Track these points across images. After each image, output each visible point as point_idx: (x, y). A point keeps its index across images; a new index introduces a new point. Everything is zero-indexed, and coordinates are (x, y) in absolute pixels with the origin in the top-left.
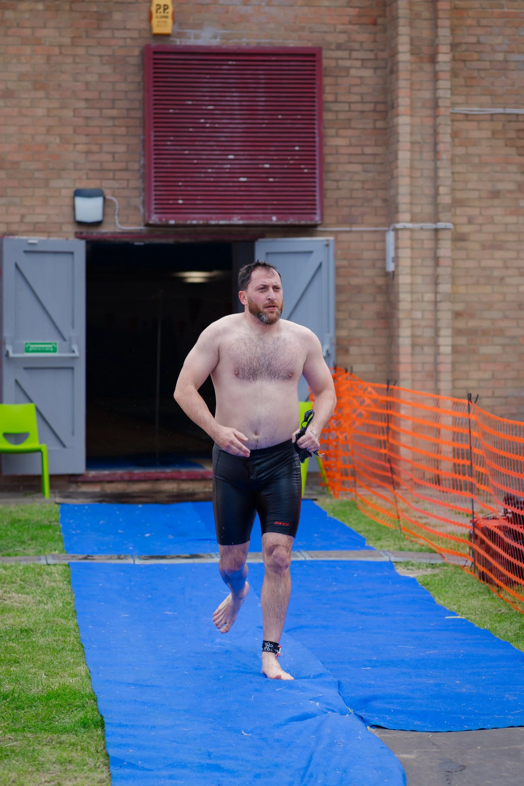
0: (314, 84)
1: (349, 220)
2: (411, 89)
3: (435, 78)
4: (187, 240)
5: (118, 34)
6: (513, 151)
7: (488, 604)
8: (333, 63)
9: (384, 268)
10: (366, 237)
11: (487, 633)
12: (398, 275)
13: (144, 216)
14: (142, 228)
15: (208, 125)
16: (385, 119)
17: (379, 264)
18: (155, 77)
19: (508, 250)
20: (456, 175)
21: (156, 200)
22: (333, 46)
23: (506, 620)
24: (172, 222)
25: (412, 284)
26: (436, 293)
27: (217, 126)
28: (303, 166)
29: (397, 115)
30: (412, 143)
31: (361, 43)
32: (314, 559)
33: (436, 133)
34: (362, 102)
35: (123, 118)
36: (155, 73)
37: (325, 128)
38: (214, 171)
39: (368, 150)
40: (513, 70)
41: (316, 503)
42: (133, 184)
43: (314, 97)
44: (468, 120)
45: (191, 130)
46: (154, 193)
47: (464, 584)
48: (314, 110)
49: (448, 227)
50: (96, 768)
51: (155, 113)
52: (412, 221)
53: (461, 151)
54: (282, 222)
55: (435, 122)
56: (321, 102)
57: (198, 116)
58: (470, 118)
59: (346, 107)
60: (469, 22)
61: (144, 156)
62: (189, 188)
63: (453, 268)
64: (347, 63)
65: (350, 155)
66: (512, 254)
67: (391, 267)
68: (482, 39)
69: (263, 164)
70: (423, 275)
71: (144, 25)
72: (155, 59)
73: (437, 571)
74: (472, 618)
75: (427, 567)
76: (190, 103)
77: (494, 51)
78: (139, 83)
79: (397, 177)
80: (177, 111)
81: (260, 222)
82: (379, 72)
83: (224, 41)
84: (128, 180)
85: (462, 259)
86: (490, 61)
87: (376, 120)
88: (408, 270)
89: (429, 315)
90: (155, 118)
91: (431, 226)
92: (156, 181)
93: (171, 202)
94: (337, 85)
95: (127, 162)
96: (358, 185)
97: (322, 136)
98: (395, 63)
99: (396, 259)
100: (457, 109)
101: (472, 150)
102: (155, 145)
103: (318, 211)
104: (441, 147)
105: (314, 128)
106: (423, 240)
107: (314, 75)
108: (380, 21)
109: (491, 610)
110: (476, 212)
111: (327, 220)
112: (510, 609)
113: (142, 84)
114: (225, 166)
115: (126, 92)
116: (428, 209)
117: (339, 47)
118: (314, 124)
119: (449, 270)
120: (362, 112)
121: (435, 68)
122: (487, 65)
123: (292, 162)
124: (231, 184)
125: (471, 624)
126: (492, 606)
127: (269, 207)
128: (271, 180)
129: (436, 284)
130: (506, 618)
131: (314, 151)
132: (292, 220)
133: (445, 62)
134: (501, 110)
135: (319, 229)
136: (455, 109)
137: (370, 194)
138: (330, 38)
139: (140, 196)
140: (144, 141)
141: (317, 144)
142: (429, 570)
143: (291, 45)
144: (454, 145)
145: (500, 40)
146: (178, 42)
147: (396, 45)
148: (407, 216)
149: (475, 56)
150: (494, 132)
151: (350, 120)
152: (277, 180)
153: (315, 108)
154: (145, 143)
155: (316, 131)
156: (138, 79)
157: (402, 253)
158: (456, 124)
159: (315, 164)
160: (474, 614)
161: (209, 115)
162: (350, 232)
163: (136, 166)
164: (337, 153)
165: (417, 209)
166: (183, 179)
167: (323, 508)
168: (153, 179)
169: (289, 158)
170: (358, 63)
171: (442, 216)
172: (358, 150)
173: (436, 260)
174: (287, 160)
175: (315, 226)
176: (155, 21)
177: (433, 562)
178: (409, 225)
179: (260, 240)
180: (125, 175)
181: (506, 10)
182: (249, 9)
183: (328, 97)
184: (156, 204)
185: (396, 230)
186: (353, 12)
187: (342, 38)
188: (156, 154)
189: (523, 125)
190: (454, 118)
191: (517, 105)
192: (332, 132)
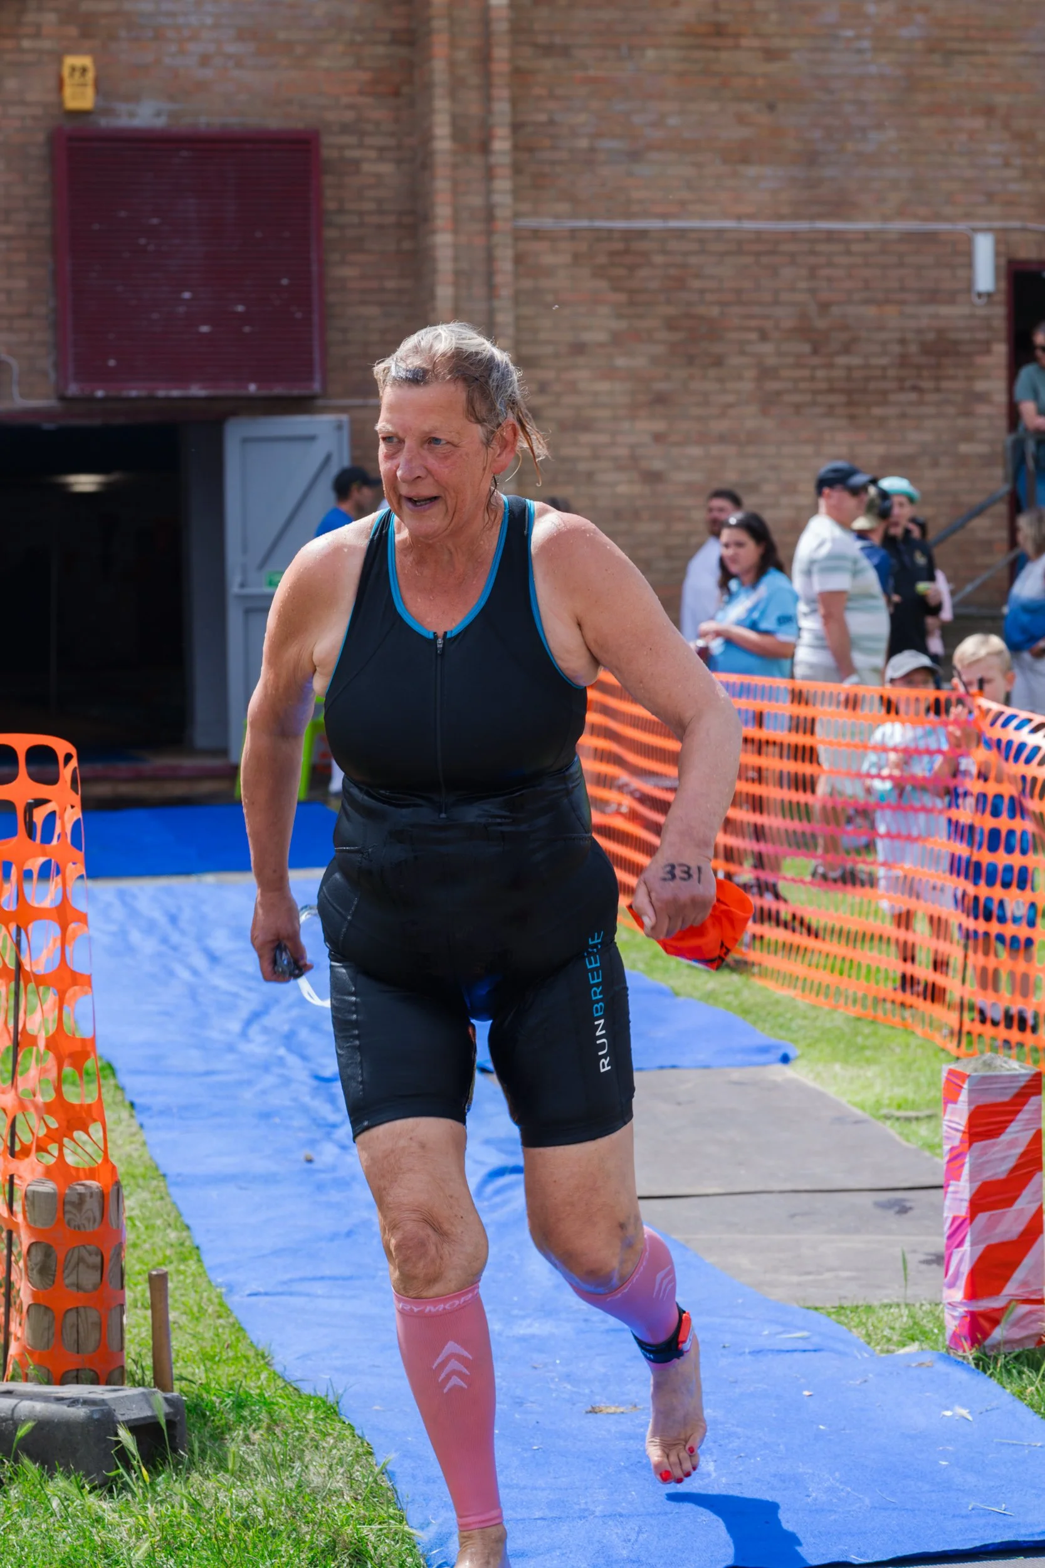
0: (308, 185)
1: (363, 389)
2: (455, 193)
3: (489, 174)
4: (120, 421)
5: (14, 111)
6: (603, 284)
8: (335, 154)
13: (57, 385)
14: (54, 402)
15: (151, 248)
16: (413, 236)
18: (70, 176)
19: (599, 431)
20: (520, 320)
21: (74, 360)
22: (336, 128)
24: (100, 393)
27: (165, 248)
28: (294, 309)
29: (433, 232)
30: (457, 273)
31: (378, 124)
33: (490, 259)
34: (381, 212)
35: (24, 237)
36: (70, 169)
37: (325, 251)
38: (161, 316)
39: (390, 284)
40: (604, 163)
42: (39, 336)
43: (309, 205)
44: (537, 239)
45: (126, 255)
46: (72, 350)
48: (309, 225)
51: (72, 231)
53: (527, 284)
54: (264, 392)
55: (489, 243)
56: (320, 212)
57: (135, 234)
58: (540, 235)
59: (355, 219)
60: (537, 91)
61: (55, 294)
62: (124, 343)
64: (357, 154)
65: (364, 291)
66: (603, 438)
68: (557, 118)
69: (234, 306)
71: (51, 97)
72: (70, 149)
76: (123, 214)
77: (575, 135)
78: (45, 185)
80: (104, 226)
81: (230, 393)
82: (404, 167)
83: (173, 120)
84: (31, 332)
86: (570, 150)
87: (400, 239)
90: (72, 237)
92: (73, 333)
93: (97, 363)
94: (342, 186)
95: (29, 304)
96: (375, 337)
97: (321, 263)
98: (429, 154)
100: (522, 223)
101: (545, 283)
102: (72, 278)
103: (318, 376)
104: (499, 279)
105: (310, 252)
107: (308, 171)
108: (405, 89)
110: (549, 375)
111: (332, 389)
113: (49, 186)
114: (178, 310)
115: (26, 199)
117: (345, 129)
118: (310, 245)
120: (381, 227)
121: (488, 160)
122: (564, 155)
123: (277, 302)
124: (187, 336)
127: (245, 370)
128: (247, 329)
131: (311, 285)
132: (278, 390)
133: (502, 152)
134: (584, 223)
135: (320, 402)
136: (519, 221)
138: (331, 116)
139: (50, 354)
140: (54, 271)
141: (314, 275)
143: (274, 127)
144: (517, 275)
145: (582, 118)
146: (104, 122)
147: (430, 127)
149: (547, 142)
150: (576, 257)
151: (362, 239)
152: (256, 329)
153: (311, 222)
154: (57, 276)
155: (313, 256)
156: (44, 178)
158: (520, 244)
159: (311, 306)
161: (153, 232)
162: (365, 405)
163: (43, 310)
164: (344, 289)
166: (115, 329)
168: (71, 329)
169: (273, 296)
170: (372, 154)
172: (375, 284)
174: (269, 299)
175: (313, 398)
176: (68, 91)
179: (232, 419)
180: (26, 323)
181: (592, 73)
182: (208, 73)
183: (331, 205)
184: (74, 367)
186: (364, 76)
187: (349, 116)
188: (74, 292)
189: (619, 246)
190: (518, 236)
191: (610, 216)
192: (335, 257)
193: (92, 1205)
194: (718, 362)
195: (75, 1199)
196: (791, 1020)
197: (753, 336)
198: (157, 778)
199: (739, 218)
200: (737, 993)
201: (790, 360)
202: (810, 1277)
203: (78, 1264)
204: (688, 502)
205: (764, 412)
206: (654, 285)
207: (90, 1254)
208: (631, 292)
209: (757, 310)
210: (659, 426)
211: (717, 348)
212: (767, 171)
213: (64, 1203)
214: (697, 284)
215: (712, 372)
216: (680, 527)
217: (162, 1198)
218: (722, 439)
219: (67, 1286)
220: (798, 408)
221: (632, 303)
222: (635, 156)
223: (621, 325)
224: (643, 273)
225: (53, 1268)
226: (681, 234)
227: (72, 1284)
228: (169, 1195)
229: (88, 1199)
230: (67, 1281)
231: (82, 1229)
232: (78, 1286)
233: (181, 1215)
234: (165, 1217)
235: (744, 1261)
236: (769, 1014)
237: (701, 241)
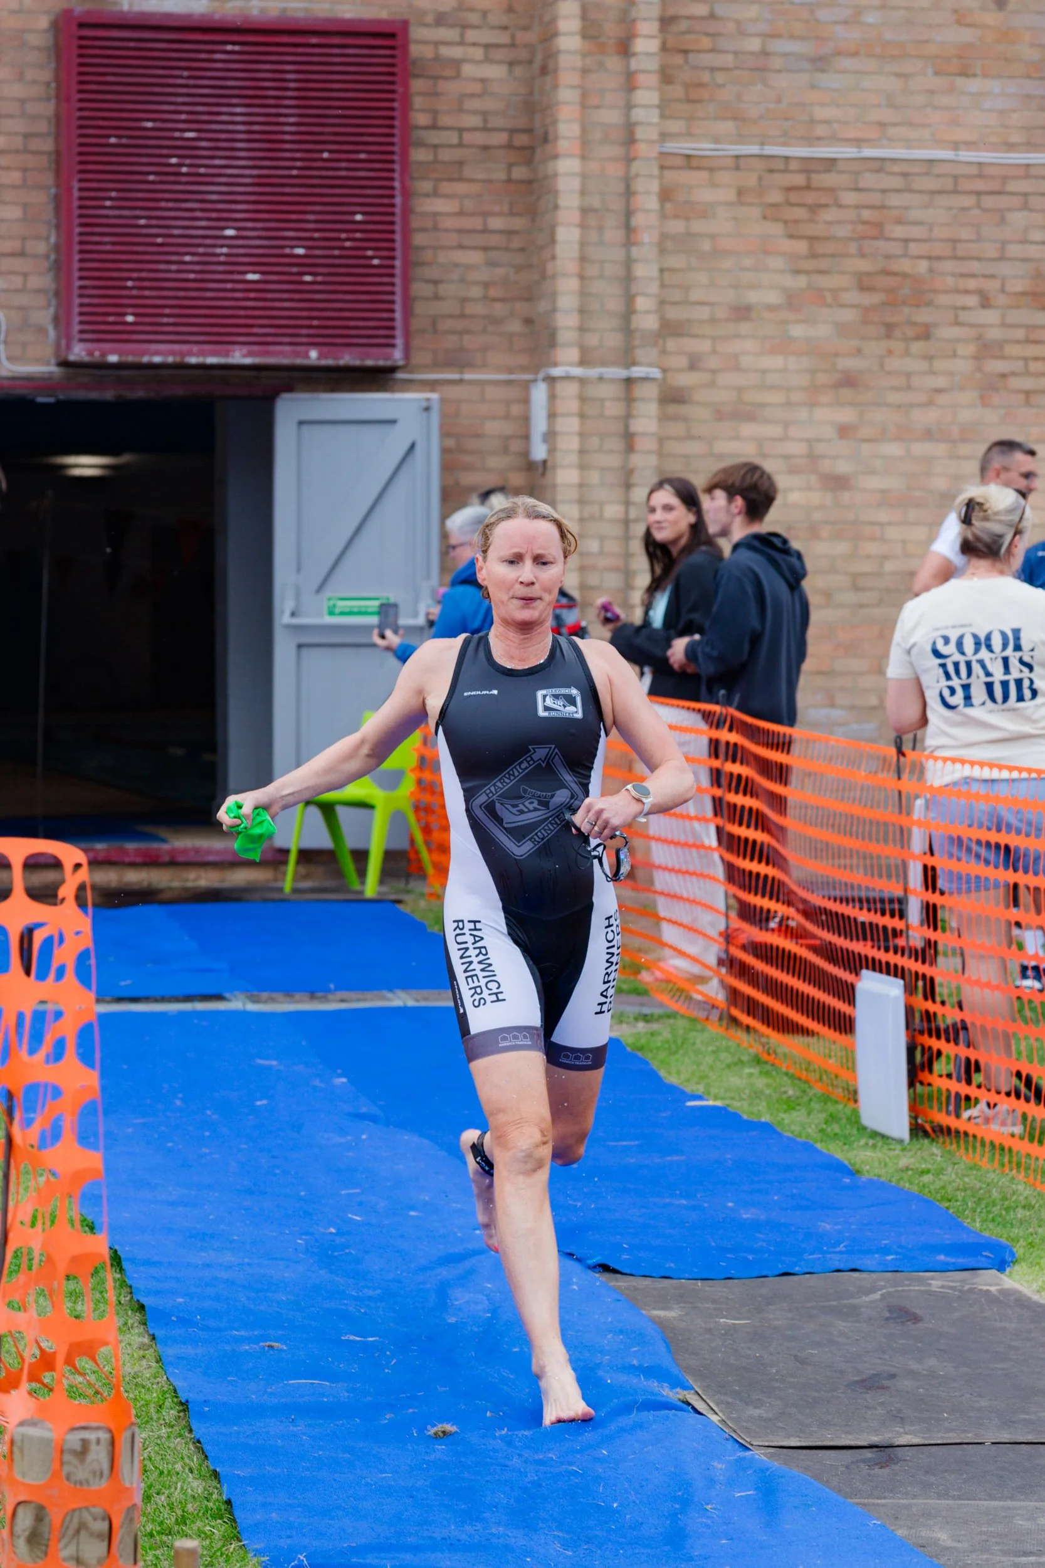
0: (393, 92)
1: (457, 360)
2: (584, 106)
3: (630, 83)
4: (140, 394)
6: (777, 229)
7: (761, 1083)
8: (427, 52)
9: (526, 454)
10: (491, 392)
11: (767, 1127)
12: (554, 467)
13: (58, 346)
14: (52, 369)
15: (184, 170)
16: (529, 162)
17: (516, 446)
18: (80, 74)
19: (768, 421)
20: (666, 274)
21: (81, 314)
22: (429, 19)
23: (798, 1108)
24: (113, 358)
25: (581, 485)
26: (627, 503)
27: (202, 170)
28: (370, 253)
29: (555, 157)
30: (585, 211)
31: (484, 14)
32: (423, 1004)
33: (629, 193)
34: (485, 129)
35: (17, 152)
36: (81, 65)
37: (412, 179)
38: (196, 259)
39: (496, 223)
40: (779, 71)
41: (401, 907)
42: (35, 282)
43: (392, 118)
44: (691, 168)
45: (151, 178)
46: (77, 301)
47: (710, 1049)
48: (392, 144)
49: (652, 376)
50: (126, 1328)
51: (81, 145)
52: (582, 363)
53: (676, 227)
54: (330, 362)
55: (627, 172)
56: (407, 127)
57: (165, 152)
58: (694, 163)
59: (454, 138)
61: (57, 227)
62: (147, 293)
63: (661, 454)
64: (457, 52)
65: (460, 231)
66: (775, 431)
67: (539, 452)
68: (720, 10)
69: (292, 247)
70: (603, 469)
72: (81, 38)
73: (655, 1026)
74: (737, 1106)
75: (636, 1019)
76: (149, 125)
77: (742, 33)
78: (48, 84)
79: (554, 277)
80: (124, 141)
81: (286, 361)
82: (518, 71)
83: (216, 4)
84: (25, 275)
85: (677, 439)
86: (736, 53)
87: (510, 166)
88: (573, 459)
89: (613, 547)
90: (80, 154)
91: (622, 373)
92: (81, 278)
93: (111, 319)
94: (436, 94)
95: (24, 239)
96: (476, 292)
97: (406, 193)
98: (551, 55)
99: (550, 436)
100: (671, 146)
101: (698, 226)
102: (81, 207)
103: (399, 341)
104: (638, 220)
105: (392, 179)
106: (602, 400)
107: (393, 74)
109: (767, 1092)
110: (705, 346)
111: (417, 358)
112: (804, 1092)
113: (53, 85)
114: (218, 251)
115: (23, 102)
116: (614, 340)
117: (441, 20)
118: (393, 170)
119: (653, 460)
120: (486, 148)
121: (628, 64)
122: (729, 60)
123: (348, 244)
124: (229, 286)
125: (736, 1116)
126: (768, 1086)
127: (304, 331)
128: (308, 278)
129: (628, 486)
130: (799, 1105)
131: (393, 223)
132: (347, 359)
133: (647, 54)
134: (754, 149)
135: (400, 375)
136: (668, 145)
137: (499, 309)
138: (423, 3)
139: (49, 305)
140: (56, 198)
141: (397, 210)
142: (641, 1025)
143: (348, 16)
144: (663, 216)
145: (753, 11)
146: (126, 4)
147: (554, 20)
148: (573, 354)
149: (706, 42)
150: (740, 192)
151: (461, 163)
152: (320, 279)
153: (396, 140)
154: (60, 203)
155: (397, 184)
156: (47, 75)
157: (562, 424)
158: (668, 174)
159: (393, 249)
160: (737, 1097)
161: (188, 149)
162: (460, 382)
163: (41, 247)
164: (436, 228)
165: (592, 340)
166: (135, 275)
167: (417, 916)
168: (77, 274)
169: (343, 236)
170: (479, 53)
171: (640, 354)
172: (476, 223)
173: (629, 440)
174: (339, 239)
175: (393, 369)
177: (646, 1010)
178: (577, 371)
179: (285, 396)
180: (18, 264)
183: (420, 118)
184: (81, 323)
185: (551, 380)
187: (447, 3)
188: (81, 225)
189: (799, 180)
190: (665, 162)
191: (786, 139)
192: (425, 186)
193: (99, 1455)
194: (925, 334)
195: (78, 1447)
196: (1007, 1209)
197: (972, 301)
198: (173, 863)
199: (956, 146)
200: (940, 1171)
201: (1020, 334)
202: (1032, 1559)
203: (78, 1531)
204: (883, 516)
205: (984, 401)
206: (842, 231)
207: (95, 1519)
208: (812, 239)
209: (975, 267)
210: (847, 416)
211: (923, 316)
212: (995, 86)
213: (62, 1451)
214: (899, 231)
215: (917, 347)
216: (872, 548)
217: (180, 1435)
218: (928, 435)
219: (64, 1560)
220: (1028, 393)
221: (813, 255)
222: (820, 63)
223: (802, 281)
224: (829, 215)
225: (46, 1536)
226: (880, 165)
227: (71, 1558)
228: (191, 1431)
229: (93, 1447)
230: (64, 1553)
231: (85, 1487)
232: (78, 1561)
233: (206, 1456)
234: (187, 1461)
235: (943, 1537)
236: (980, 1200)
237: (905, 175)
